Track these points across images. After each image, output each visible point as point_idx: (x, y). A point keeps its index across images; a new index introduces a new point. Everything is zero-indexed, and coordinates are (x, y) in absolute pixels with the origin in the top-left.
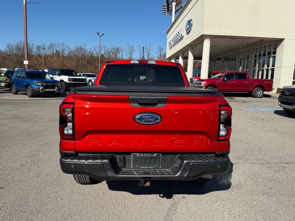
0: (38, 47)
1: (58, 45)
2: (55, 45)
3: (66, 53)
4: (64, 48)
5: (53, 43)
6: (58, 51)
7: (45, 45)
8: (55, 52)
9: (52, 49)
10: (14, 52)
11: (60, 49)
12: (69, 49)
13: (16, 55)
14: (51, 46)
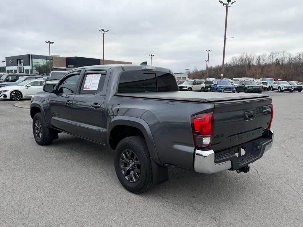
0: (259, 57)
1: (279, 53)
2: (275, 53)
3: (286, 61)
4: (284, 56)
5: (274, 51)
6: (278, 59)
7: (266, 54)
8: (274, 60)
9: (272, 58)
10: (237, 63)
11: (280, 57)
12: (290, 56)
13: (238, 66)
14: (272, 55)
